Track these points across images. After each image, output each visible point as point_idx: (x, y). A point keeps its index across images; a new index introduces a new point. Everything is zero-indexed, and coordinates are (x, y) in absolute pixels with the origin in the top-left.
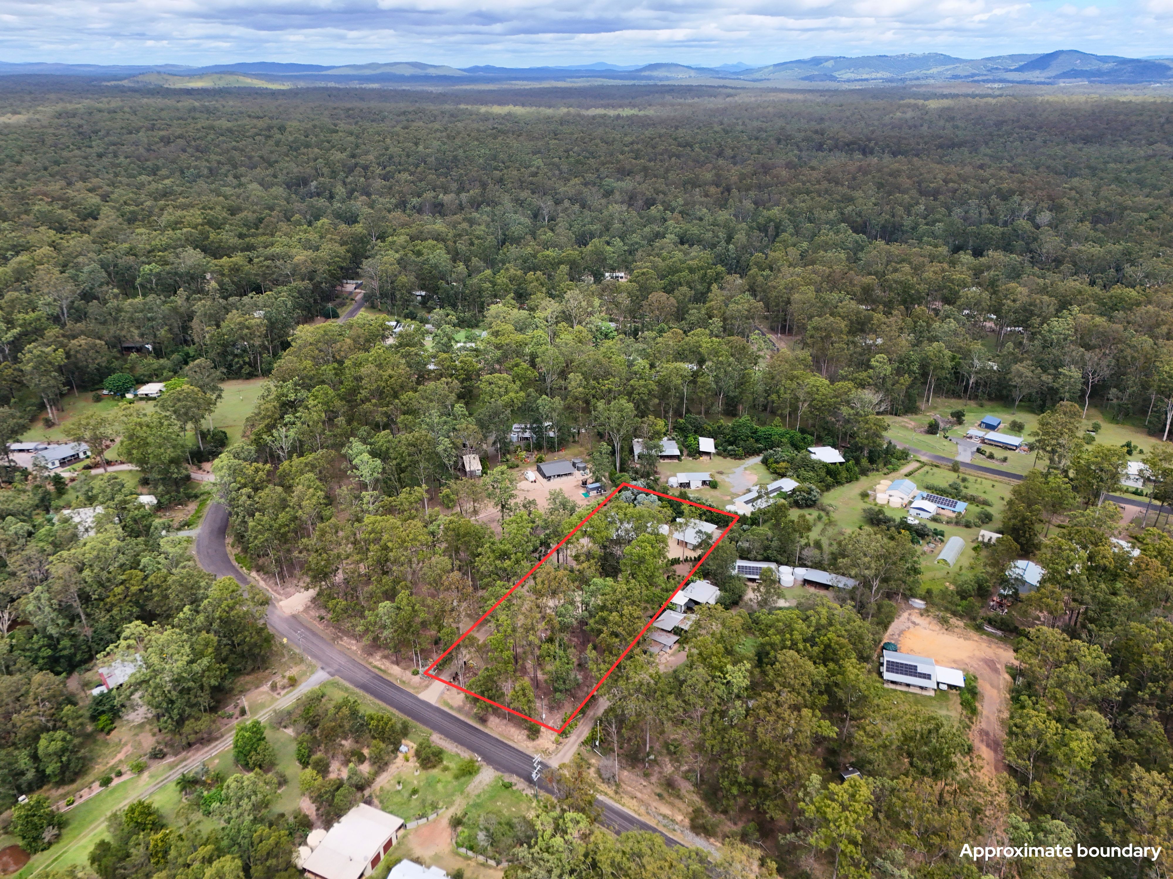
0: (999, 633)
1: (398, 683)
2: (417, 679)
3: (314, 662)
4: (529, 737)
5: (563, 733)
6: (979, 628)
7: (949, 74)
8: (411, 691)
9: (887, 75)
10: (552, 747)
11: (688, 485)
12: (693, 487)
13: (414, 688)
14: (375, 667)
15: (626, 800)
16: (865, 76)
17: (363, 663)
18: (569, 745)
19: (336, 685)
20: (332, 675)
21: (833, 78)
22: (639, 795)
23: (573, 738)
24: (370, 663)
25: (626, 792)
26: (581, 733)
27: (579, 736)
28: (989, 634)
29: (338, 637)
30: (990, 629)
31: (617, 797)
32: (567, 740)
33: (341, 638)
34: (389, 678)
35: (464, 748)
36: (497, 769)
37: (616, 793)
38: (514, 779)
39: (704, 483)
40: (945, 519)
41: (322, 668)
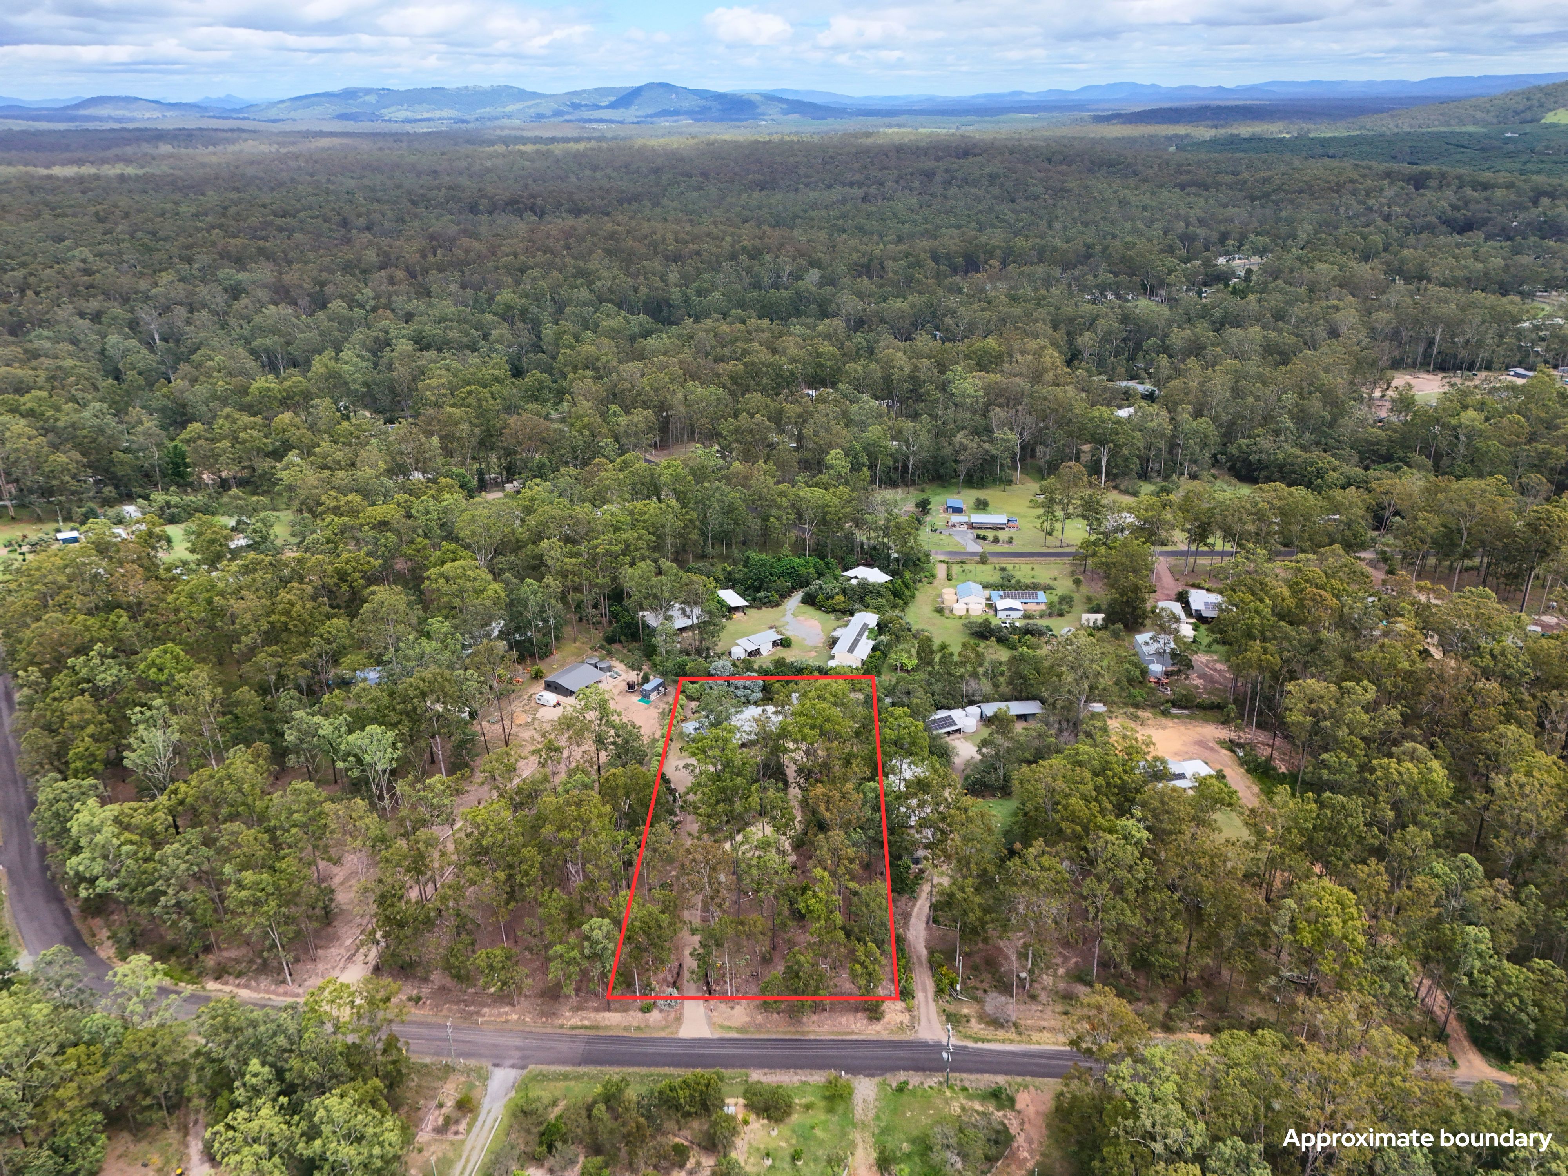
0: (1185, 712)
1: (634, 1034)
2: (655, 1016)
3: (472, 1063)
4: (870, 1019)
5: (905, 994)
6: (1165, 713)
7: (532, 111)
8: (663, 1034)
9: (454, 113)
10: (905, 1018)
11: (758, 652)
12: (764, 652)
13: (664, 1028)
14: (573, 1028)
15: (1035, 1036)
16: (426, 115)
17: (549, 1030)
18: (922, 1005)
19: (543, 1077)
20: (523, 1067)
21: (380, 118)
22: (1044, 1024)
23: (920, 996)
24: (562, 1026)
25: (1031, 1028)
26: (924, 984)
27: (925, 990)
28: (1178, 717)
29: (471, 1014)
30: (1175, 711)
31: (1024, 1038)
32: (916, 1001)
33: (478, 1013)
34: (611, 1033)
35: (808, 1071)
36: (872, 1075)
37: (1020, 1034)
38: (902, 1076)
39: (775, 644)
40: (1037, 614)
41: (496, 1065)
